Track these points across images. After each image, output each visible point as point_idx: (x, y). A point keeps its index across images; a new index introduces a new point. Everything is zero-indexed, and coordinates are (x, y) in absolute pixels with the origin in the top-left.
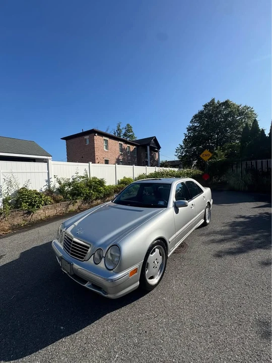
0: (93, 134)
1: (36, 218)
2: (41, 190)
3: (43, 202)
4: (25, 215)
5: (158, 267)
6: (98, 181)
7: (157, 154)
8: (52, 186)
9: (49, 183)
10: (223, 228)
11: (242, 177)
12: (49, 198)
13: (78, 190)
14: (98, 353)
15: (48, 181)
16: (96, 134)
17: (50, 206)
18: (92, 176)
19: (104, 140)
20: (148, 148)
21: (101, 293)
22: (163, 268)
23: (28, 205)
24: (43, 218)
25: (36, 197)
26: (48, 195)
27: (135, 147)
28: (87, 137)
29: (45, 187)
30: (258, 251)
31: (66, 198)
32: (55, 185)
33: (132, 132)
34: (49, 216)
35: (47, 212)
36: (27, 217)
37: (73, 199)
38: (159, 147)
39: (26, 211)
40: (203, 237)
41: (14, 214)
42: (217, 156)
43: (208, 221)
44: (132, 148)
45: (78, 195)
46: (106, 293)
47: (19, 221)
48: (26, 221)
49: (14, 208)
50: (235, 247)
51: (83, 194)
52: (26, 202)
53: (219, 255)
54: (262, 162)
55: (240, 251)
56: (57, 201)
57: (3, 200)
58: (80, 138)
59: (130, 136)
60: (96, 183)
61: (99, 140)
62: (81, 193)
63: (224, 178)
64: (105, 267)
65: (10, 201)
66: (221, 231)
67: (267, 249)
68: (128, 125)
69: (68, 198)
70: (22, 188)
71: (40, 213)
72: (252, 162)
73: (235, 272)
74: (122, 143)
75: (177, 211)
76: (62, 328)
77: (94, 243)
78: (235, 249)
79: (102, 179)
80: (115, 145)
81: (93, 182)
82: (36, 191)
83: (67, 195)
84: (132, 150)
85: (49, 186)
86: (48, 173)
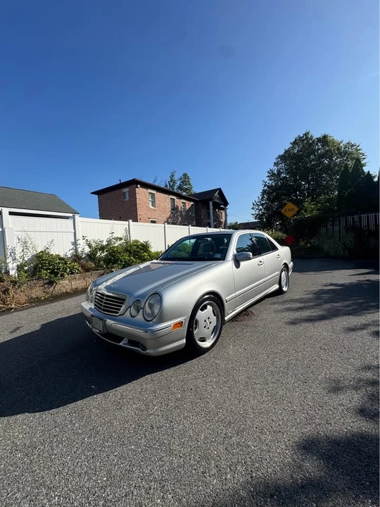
0: (135, 186)
1: (60, 290)
2: (66, 255)
3: (68, 270)
4: (46, 286)
5: (212, 329)
6: (141, 245)
7: (223, 213)
8: (80, 250)
9: (76, 247)
10: (304, 296)
11: (340, 238)
12: (76, 265)
13: (113, 256)
14: (134, 406)
15: (75, 243)
16: (139, 186)
17: (77, 276)
18: (133, 238)
19: (150, 193)
20: (211, 203)
21: (139, 349)
22: (218, 330)
23: (50, 273)
24: (68, 290)
25: (59, 263)
26: (75, 261)
27: (192, 203)
28: (126, 190)
29: (71, 252)
30: (346, 317)
31: (98, 267)
32: (84, 249)
33: (190, 184)
34: (77, 288)
35: (73, 283)
36: (49, 288)
37: (108, 268)
38: (226, 203)
39: (47, 281)
40: (276, 306)
41: (32, 283)
42: (306, 211)
43: (285, 289)
44: (189, 204)
45: (114, 263)
46: (145, 349)
47: (38, 294)
48: (47, 293)
49: (32, 277)
50: (316, 314)
51: (121, 261)
52: (46, 270)
53: (293, 323)
54: (368, 217)
55: (322, 318)
56: (87, 270)
57: (18, 266)
58: (117, 192)
59: (187, 189)
60: (138, 247)
61: (142, 194)
62: (118, 260)
63: (314, 241)
64: (143, 319)
65: (27, 268)
66: (300, 299)
67: (357, 315)
68: (185, 175)
69: (101, 266)
70: (42, 252)
71: (65, 284)
72: (353, 218)
73: (311, 338)
74: (174, 198)
75: (238, 265)
76: (93, 387)
77: (131, 294)
78: (315, 316)
79: (146, 242)
80: (164, 201)
81: (135, 245)
82: (58, 255)
83: (99, 261)
84: (187, 207)
85: (76, 250)
86: (75, 233)
